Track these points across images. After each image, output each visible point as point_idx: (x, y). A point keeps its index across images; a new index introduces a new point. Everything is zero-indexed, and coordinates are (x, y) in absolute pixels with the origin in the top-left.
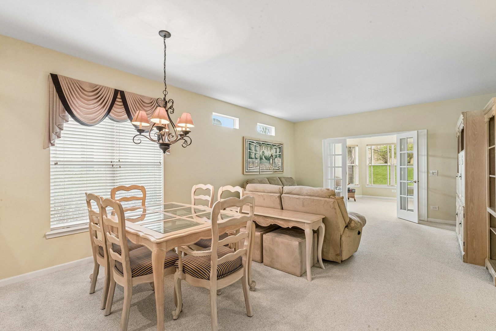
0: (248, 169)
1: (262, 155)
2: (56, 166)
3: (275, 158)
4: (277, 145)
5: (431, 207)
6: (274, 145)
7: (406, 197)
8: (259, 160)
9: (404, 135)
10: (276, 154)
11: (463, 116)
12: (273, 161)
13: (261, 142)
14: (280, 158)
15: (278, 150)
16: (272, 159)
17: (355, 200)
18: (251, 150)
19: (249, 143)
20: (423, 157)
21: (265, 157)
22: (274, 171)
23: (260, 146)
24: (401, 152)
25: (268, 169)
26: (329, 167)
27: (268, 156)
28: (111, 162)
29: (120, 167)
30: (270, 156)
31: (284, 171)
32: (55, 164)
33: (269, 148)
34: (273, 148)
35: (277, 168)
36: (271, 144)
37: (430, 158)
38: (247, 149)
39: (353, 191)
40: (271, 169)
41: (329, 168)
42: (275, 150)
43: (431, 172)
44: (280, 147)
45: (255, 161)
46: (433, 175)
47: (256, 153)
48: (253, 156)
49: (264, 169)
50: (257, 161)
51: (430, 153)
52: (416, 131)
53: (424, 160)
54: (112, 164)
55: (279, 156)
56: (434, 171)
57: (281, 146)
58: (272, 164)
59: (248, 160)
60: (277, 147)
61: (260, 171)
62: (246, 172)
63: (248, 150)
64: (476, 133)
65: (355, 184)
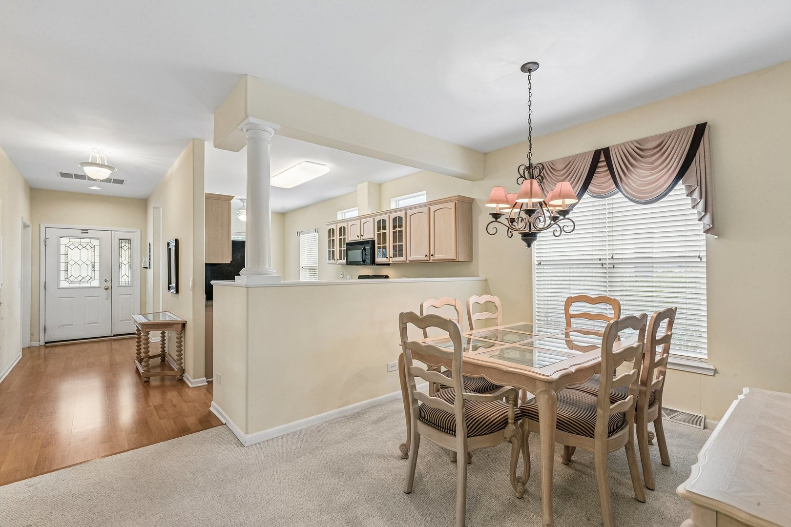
2: (540, 267)
28: (600, 260)
29: (614, 267)
32: (540, 264)
54: (601, 262)
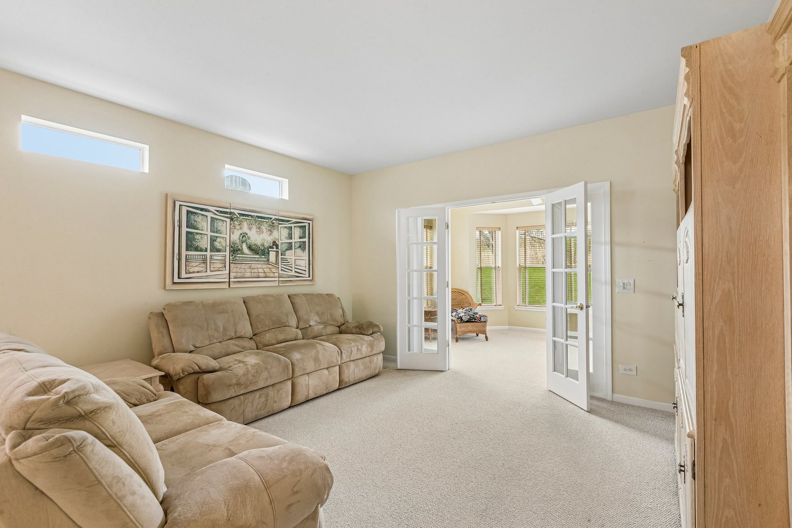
0: (183, 275)
1: (238, 241)
3: (287, 250)
4: (294, 220)
5: (620, 367)
6: (282, 220)
7: (563, 344)
8: (227, 253)
9: (559, 195)
10: (290, 241)
11: (687, 65)
12: (280, 256)
13: (236, 212)
14: (304, 249)
15: (297, 233)
16: (277, 252)
17: (487, 339)
18: (197, 229)
19: (188, 212)
20: (603, 247)
21: (250, 248)
22: (280, 279)
23: (232, 219)
24: (554, 236)
25: (261, 275)
26: (416, 271)
27: (263, 245)
30: (266, 245)
31: (317, 278)
33: (264, 227)
34: (280, 226)
35: (293, 273)
36: (274, 217)
37: (617, 250)
38: (180, 227)
39: (482, 319)
40: (272, 275)
41: (415, 273)
42: (285, 233)
43: (619, 281)
44: (305, 226)
45: (211, 256)
46: (625, 291)
47: (217, 237)
48: (204, 243)
49: (245, 276)
50: (218, 256)
51: (617, 239)
52: (583, 183)
53: (602, 254)
55: (300, 247)
56: (626, 281)
57: (307, 225)
58: (277, 263)
59: (184, 252)
60: (293, 225)
61: (231, 280)
62: (174, 283)
63: (184, 229)
64: (738, 126)
65: (495, 304)
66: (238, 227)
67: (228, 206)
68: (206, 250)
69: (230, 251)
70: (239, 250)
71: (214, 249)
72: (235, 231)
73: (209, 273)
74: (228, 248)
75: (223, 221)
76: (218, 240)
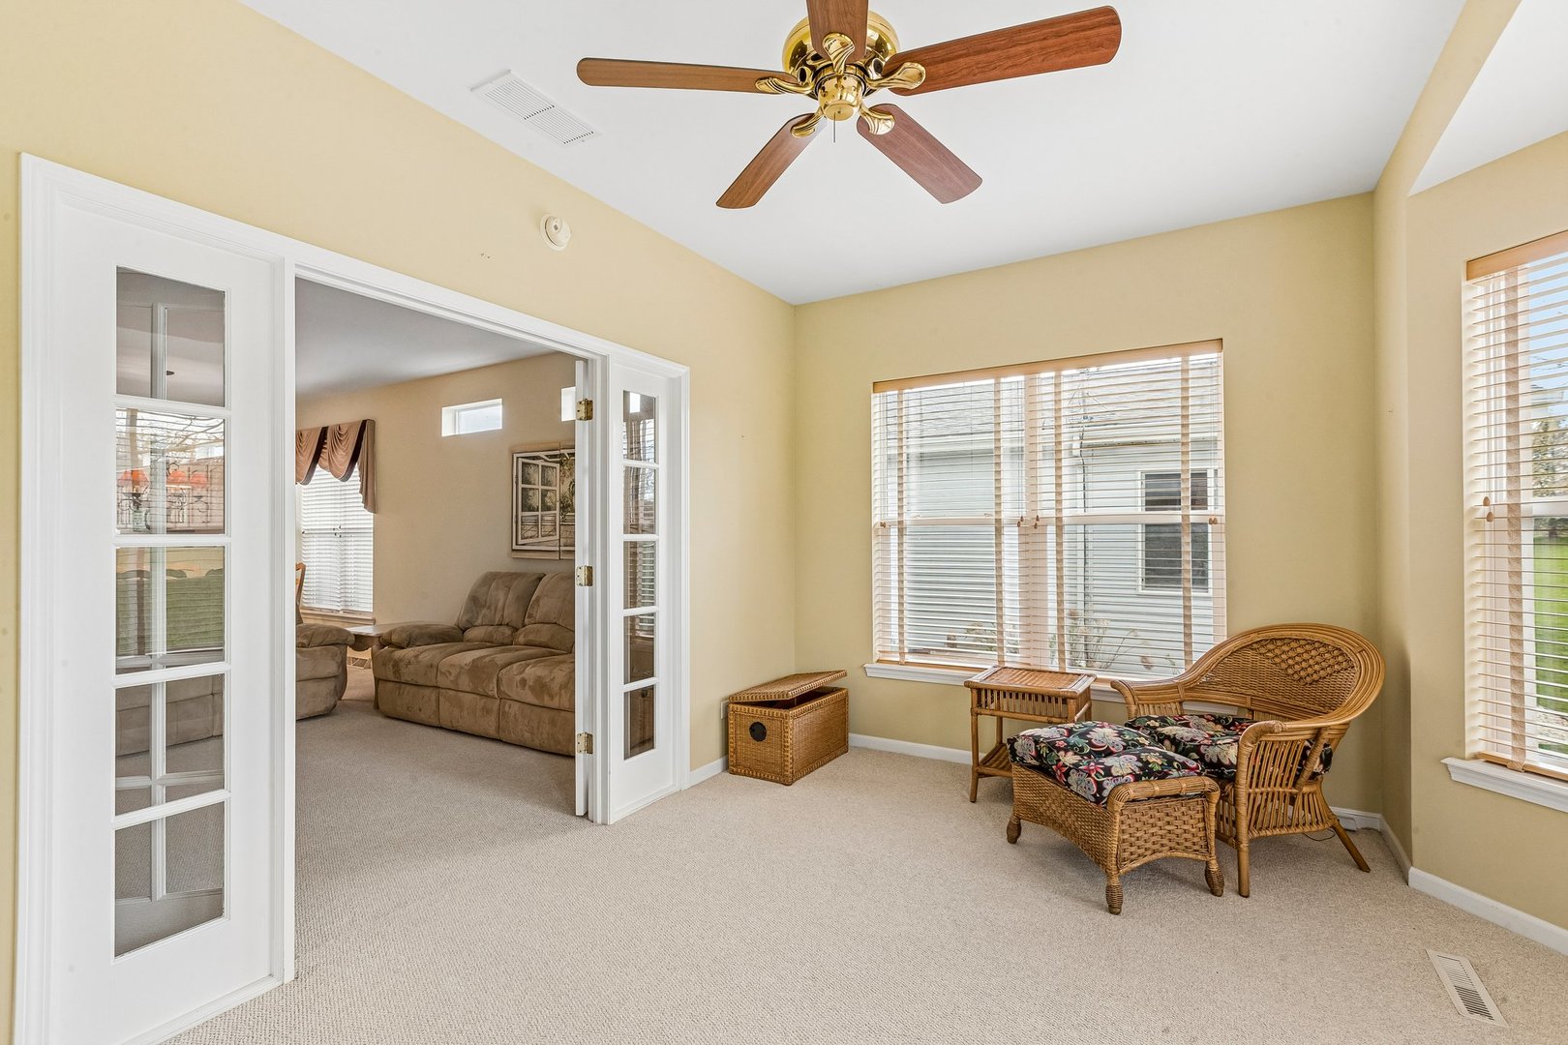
0: (520, 540)
1: (568, 494)
8: (557, 512)
18: (531, 484)
19: (524, 464)
23: (561, 463)
38: (517, 484)
45: (542, 516)
47: (548, 491)
48: (536, 500)
50: (549, 516)
59: (520, 514)
61: (562, 548)
62: (513, 551)
63: (521, 486)
66: (568, 473)
67: (556, 445)
68: (538, 510)
69: (561, 508)
70: (569, 506)
71: (546, 508)
72: (565, 479)
73: (541, 539)
74: (558, 504)
75: (553, 468)
76: (549, 494)
